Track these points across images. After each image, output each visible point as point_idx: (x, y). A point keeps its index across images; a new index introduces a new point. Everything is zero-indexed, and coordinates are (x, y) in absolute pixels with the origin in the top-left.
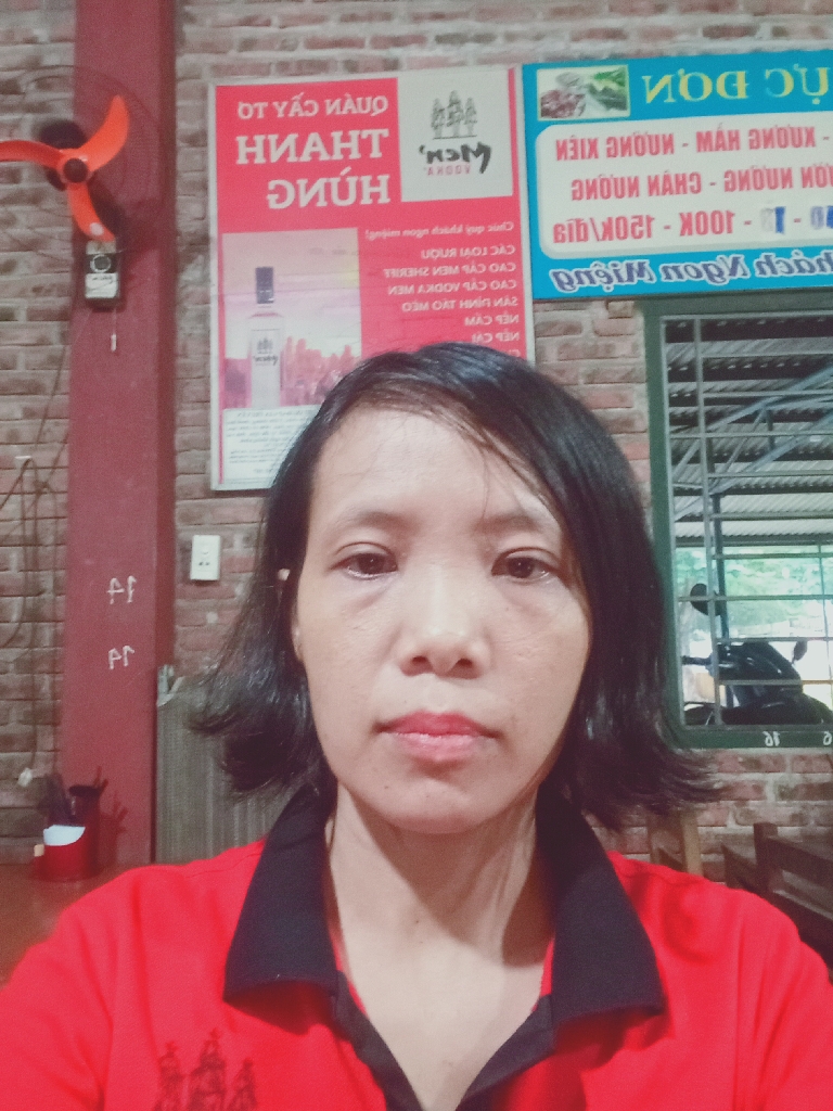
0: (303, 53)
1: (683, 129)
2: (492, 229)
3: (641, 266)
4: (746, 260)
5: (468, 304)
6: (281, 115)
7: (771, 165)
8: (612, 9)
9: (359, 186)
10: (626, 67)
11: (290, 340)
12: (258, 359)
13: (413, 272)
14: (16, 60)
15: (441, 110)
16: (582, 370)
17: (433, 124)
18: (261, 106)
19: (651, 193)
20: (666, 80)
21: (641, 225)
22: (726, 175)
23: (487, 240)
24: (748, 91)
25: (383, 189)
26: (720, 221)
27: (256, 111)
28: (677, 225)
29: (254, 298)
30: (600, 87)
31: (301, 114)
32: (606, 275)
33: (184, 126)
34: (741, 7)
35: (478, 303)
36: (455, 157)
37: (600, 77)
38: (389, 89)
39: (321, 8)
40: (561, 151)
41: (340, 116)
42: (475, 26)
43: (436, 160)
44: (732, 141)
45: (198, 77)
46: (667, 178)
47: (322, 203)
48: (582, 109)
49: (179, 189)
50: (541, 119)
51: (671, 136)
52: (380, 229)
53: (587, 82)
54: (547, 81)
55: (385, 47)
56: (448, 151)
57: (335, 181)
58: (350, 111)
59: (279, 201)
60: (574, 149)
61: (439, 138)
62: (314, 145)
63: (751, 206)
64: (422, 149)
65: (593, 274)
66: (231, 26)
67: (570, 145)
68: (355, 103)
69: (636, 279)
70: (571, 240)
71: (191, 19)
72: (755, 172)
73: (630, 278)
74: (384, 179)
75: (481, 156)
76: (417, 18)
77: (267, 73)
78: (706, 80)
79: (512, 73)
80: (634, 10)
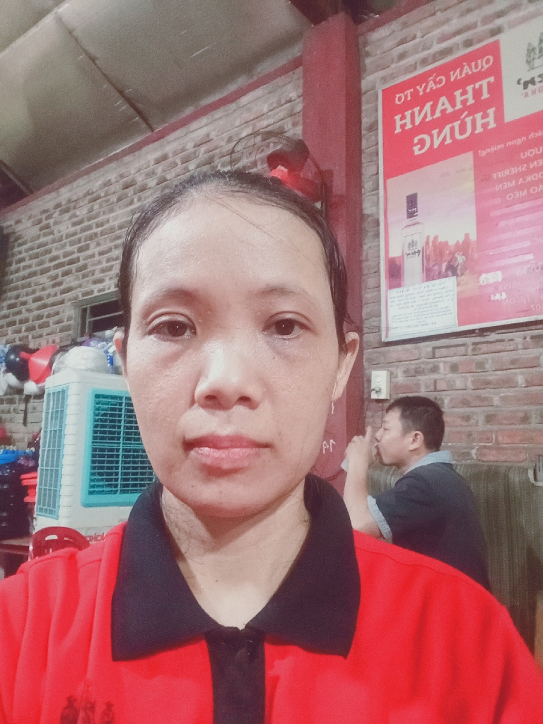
0: (437, 47)
6: (421, 93)
9: (474, 123)
11: (428, 237)
12: (409, 254)
13: (514, 170)
15: (533, 49)
17: (527, 61)
18: (408, 92)
25: (491, 119)
27: (406, 97)
29: (405, 216)
31: (434, 88)
33: (366, 121)
38: (494, 50)
39: (448, 13)
41: (461, 80)
43: (530, 86)
45: (374, 88)
47: (449, 141)
49: (364, 160)
52: (490, 148)
55: (491, 21)
56: (539, 76)
57: (457, 124)
58: (466, 74)
59: (420, 150)
61: (531, 69)
62: (443, 104)
64: (519, 82)
66: (392, 49)
68: (471, 68)
71: (368, 54)
74: (491, 111)
77: (415, 69)
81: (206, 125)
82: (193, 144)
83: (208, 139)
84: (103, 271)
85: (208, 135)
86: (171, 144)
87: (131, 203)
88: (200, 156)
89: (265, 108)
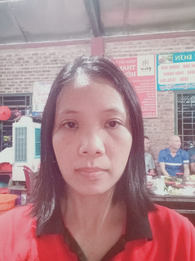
0: (123, 53)
1: (181, 64)
2: (151, 80)
3: (174, 86)
4: (191, 85)
5: (147, 92)
6: (120, 63)
8: (171, 45)
9: (131, 74)
10: (172, 55)
13: (139, 87)
15: (144, 62)
16: (164, 101)
17: (142, 64)
18: (117, 62)
19: (176, 74)
20: (179, 56)
21: (174, 79)
22: (188, 71)
23: (150, 82)
24: (192, 58)
25: (135, 74)
26: (186, 79)
28: (180, 79)
30: (168, 58)
32: (168, 87)
34: (191, 44)
35: (149, 91)
36: (146, 69)
37: (168, 56)
38: (136, 59)
39: (126, 46)
40: (162, 68)
41: (128, 63)
42: (149, 48)
43: (143, 70)
44: (189, 66)
46: (178, 72)
48: (165, 61)
50: (159, 63)
51: (179, 66)
52: (134, 80)
53: (166, 57)
54: (160, 57)
55: (135, 52)
57: (128, 73)
58: (130, 62)
60: (164, 68)
61: (143, 66)
62: (125, 68)
64: (141, 68)
65: (166, 87)
67: (163, 67)
69: (173, 88)
70: (163, 82)
71: (106, 48)
72: (192, 71)
73: (172, 88)
74: (135, 73)
75: (150, 69)
76: (140, 47)
77: (117, 57)
78: (185, 56)
79: (155, 56)
80: (174, 45)
81: (54, 49)
82: (49, 54)
84: (9, 85)
85: (55, 53)
86: (40, 51)
87: (22, 65)
88: (51, 58)
89: (75, 51)
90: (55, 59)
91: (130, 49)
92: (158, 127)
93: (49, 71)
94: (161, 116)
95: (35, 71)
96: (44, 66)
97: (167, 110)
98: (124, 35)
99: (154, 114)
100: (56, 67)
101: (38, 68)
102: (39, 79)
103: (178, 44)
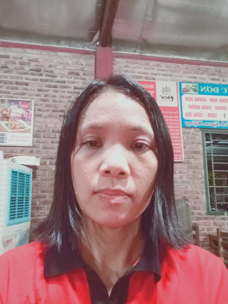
0: (137, 74)
1: (208, 97)
2: (174, 113)
4: (220, 123)
7: (223, 106)
8: (194, 73)
10: (197, 84)
14: (78, 68)
15: (164, 89)
16: (191, 141)
17: (163, 91)
19: (202, 109)
20: (205, 88)
21: (201, 114)
22: (216, 106)
23: (173, 115)
24: (219, 91)
26: (214, 115)
28: (207, 115)
30: (193, 88)
32: (195, 123)
34: (217, 75)
35: (172, 127)
36: (167, 98)
37: (193, 86)
38: (154, 84)
39: (141, 66)
40: (186, 99)
42: (169, 73)
43: (163, 98)
44: (215, 100)
46: (205, 106)
48: (190, 91)
50: (182, 93)
51: (206, 98)
53: (191, 86)
54: (184, 86)
55: (153, 75)
60: (189, 99)
61: (164, 94)
63: (220, 113)
64: (161, 96)
65: (193, 123)
66: (122, 67)
67: (188, 98)
68: (148, 86)
70: (189, 116)
71: (114, 64)
72: (220, 107)
73: (199, 125)
75: (172, 99)
76: (159, 70)
78: (212, 89)
79: (177, 83)
80: (198, 74)
81: (36, 54)
82: (28, 59)
83: (37, 61)
85: (37, 59)
86: (13, 53)
88: (32, 66)
89: (70, 62)
90: (36, 68)
91: (147, 71)
92: (185, 174)
93: (27, 84)
94: (188, 160)
95: (3, 81)
96: (18, 75)
97: (195, 152)
98: (135, 53)
99: (180, 157)
100: (39, 80)
101: (9, 77)
102: (10, 93)
103: (203, 74)
